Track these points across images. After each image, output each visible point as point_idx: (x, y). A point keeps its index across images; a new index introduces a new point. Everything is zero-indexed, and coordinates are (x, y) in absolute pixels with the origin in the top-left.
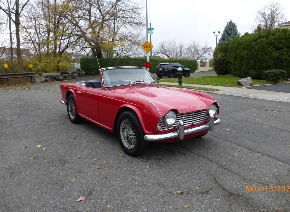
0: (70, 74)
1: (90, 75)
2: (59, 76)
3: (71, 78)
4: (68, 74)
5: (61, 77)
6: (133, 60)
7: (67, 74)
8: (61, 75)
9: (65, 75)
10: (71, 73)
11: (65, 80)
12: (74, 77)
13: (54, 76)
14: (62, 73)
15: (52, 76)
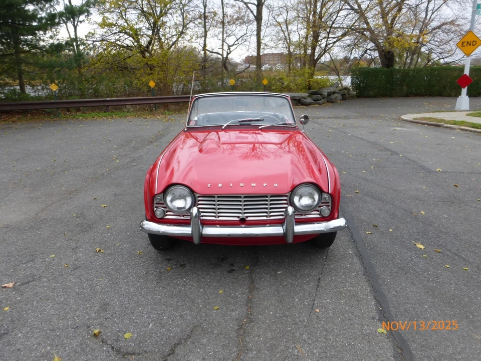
0: (324, 95)
1: (365, 97)
2: (305, 98)
3: (327, 102)
4: (321, 95)
5: (309, 100)
6: (456, 70)
7: (319, 96)
8: (308, 96)
9: (315, 96)
10: (326, 94)
11: (314, 104)
12: (332, 99)
13: (298, 98)
14: (311, 94)
15: (295, 98)
